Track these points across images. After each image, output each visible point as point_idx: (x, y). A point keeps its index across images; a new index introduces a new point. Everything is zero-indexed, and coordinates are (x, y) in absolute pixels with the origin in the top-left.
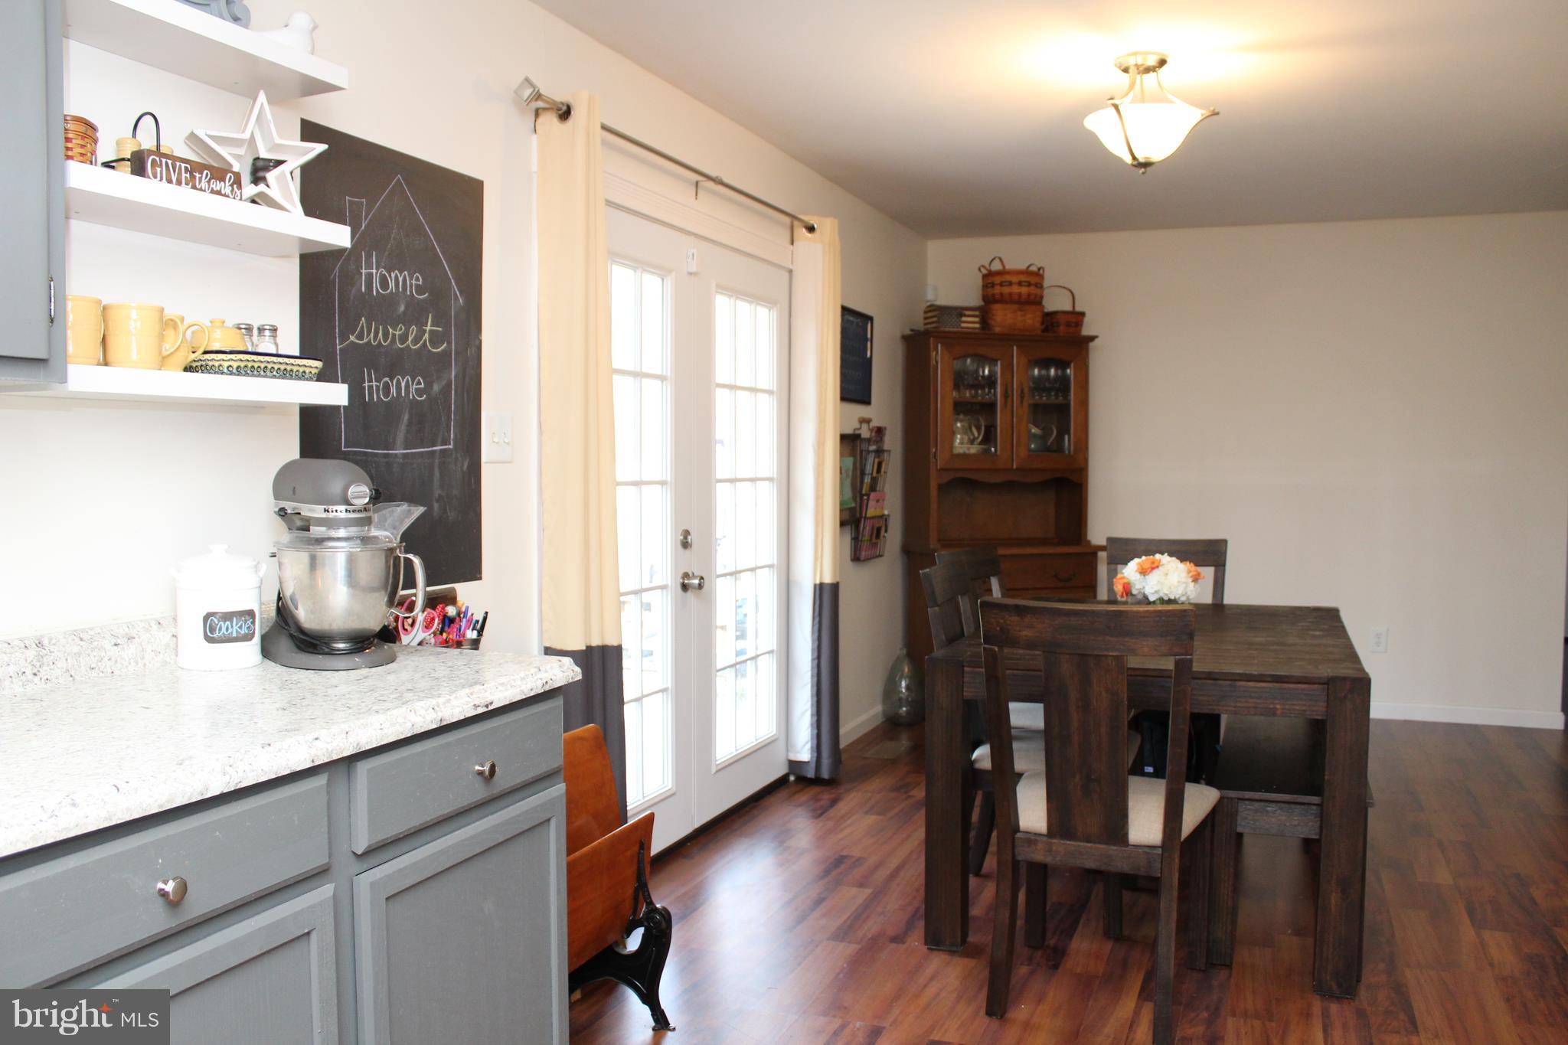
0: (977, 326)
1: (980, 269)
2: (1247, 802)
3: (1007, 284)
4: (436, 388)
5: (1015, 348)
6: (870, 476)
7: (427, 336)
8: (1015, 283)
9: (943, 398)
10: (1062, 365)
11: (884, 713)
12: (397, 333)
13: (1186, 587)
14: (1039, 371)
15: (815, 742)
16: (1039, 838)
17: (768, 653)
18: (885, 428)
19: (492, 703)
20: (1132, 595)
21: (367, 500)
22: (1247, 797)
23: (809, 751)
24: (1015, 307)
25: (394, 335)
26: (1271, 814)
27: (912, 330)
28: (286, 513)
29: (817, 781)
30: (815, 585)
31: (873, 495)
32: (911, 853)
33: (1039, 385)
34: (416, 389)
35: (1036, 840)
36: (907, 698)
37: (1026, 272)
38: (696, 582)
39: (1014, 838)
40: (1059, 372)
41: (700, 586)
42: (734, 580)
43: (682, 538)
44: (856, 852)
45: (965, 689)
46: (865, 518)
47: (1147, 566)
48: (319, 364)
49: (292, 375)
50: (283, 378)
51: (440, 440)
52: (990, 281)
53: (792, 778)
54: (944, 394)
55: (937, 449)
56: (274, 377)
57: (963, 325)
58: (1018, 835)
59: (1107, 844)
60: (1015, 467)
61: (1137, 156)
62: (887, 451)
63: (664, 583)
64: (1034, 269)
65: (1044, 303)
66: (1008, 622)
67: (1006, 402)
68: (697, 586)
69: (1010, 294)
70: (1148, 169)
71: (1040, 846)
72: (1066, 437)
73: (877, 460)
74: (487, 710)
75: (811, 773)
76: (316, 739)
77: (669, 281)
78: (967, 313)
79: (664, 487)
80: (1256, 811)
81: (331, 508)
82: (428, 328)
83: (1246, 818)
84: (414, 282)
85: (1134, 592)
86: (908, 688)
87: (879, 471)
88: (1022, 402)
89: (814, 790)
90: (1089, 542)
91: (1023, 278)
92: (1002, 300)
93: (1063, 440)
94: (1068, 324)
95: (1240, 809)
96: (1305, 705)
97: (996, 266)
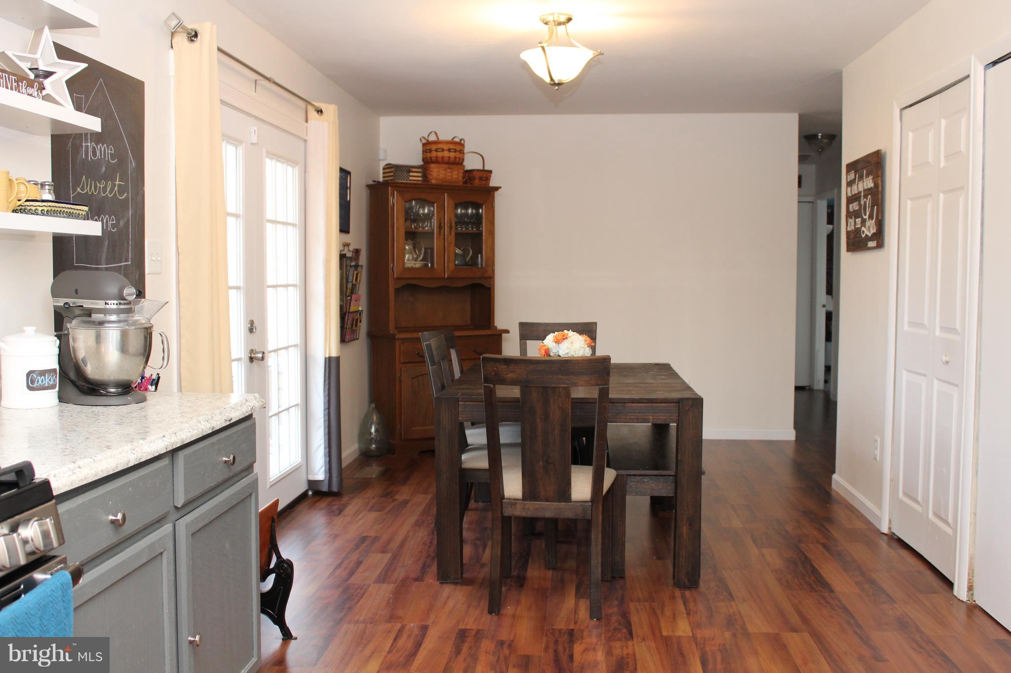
0: (420, 179)
1: (421, 139)
2: (632, 477)
3: (441, 150)
4: (122, 223)
5: (446, 194)
6: (351, 283)
7: (116, 187)
8: (446, 150)
9: (398, 229)
10: (477, 206)
11: (360, 448)
12: (101, 186)
13: (585, 350)
14: (461, 211)
15: (328, 466)
16: (517, 501)
17: (294, 406)
18: (360, 250)
19: (232, 419)
20: (550, 356)
21: (135, 296)
22: (632, 474)
23: (324, 473)
24: (446, 166)
25: (100, 187)
26: (646, 483)
27: (374, 181)
28: (69, 306)
29: (330, 494)
30: (326, 358)
31: (354, 296)
32: (408, 532)
33: (461, 220)
34: (111, 224)
35: (516, 503)
36: (377, 438)
37: (452, 142)
38: (260, 355)
39: (502, 503)
40: (474, 211)
41: (263, 358)
42: (276, 355)
43: (249, 326)
44: (372, 534)
45: (460, 416)
46: (349, 312)
47: (560, 337)
48: (86, 208)
49: (73, 216)
50: (69, 218)
51: (124, 259)
52: (428, 148)
53: (310, 493)
54: (398, 225)
55: (394, 264)
56: (64, 217)
57: (411, 178)
58: (504, 501)
59: (559, 502)
60: (446, 277)
61: (554, 78)
62: (360, 266)
63: (239, 356)
64: (457, 140)
65: (464, 164)
66: (499, 369)
67: (440, 232)
68: (261, 358)
69: (443, 158)
70: (560, 87)
71: (518, 506)
72: (479, 255)
73: (355, 272)
74: (230, 423)
75: (325, 488)
76: (164, 436)
77: (241, 149)
78: (414, 170)
79: (239, 291)
80: (638, 482)
81: (109, 302)
82: (117, 183)
83: (631, 487)
84: (109, 152)
85: (552, 354)
86: (376, 431)
87: (356, 280)
88: (450, 232)
89: (330, 499)
90: (496, 327)
91: (452, 147)
92: (436, 161)
93: (478, 257)
94: (481, 179)
95: (628, 482)
96: (665, 416)
97: (433, 138)
